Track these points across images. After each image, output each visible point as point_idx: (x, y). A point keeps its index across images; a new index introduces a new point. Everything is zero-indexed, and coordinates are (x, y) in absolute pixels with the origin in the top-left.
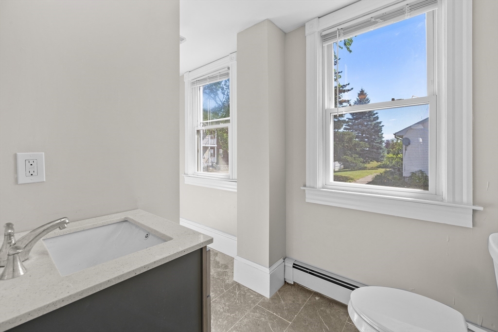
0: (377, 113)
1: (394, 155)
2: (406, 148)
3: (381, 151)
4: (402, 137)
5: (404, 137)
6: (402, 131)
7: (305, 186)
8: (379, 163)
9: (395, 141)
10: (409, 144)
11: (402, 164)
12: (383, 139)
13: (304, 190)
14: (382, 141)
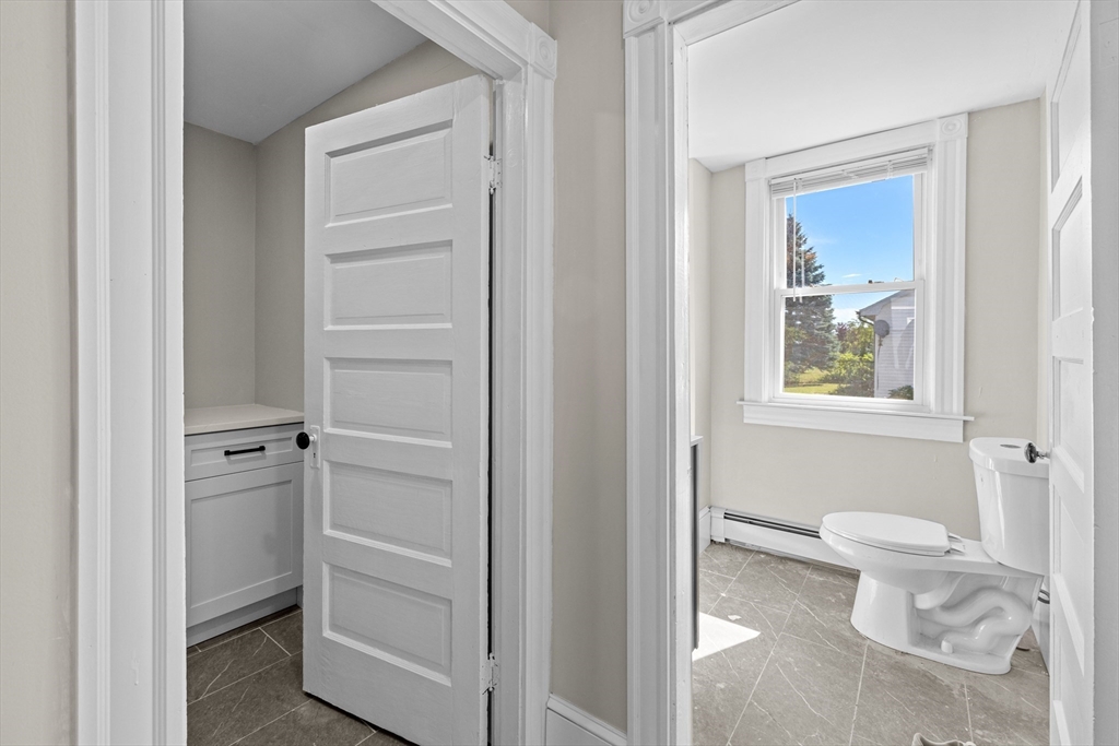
0: (821, 267)
1: (855, 355)
2: (880, 341)
3: (829, 346)
4: (872, 318)
5: (877, 318)
6: (873, 306)
7: (742, 400)
8: (826, 372)
9: (857, 326)
10: (888, 332)
11: (872, 374)
12: (834, 322)
13: (742, 406)
14: (830, 327)
